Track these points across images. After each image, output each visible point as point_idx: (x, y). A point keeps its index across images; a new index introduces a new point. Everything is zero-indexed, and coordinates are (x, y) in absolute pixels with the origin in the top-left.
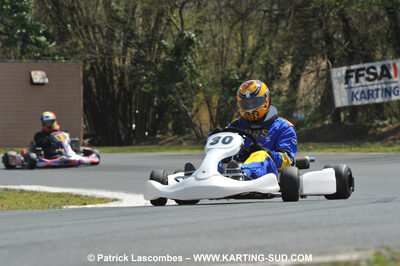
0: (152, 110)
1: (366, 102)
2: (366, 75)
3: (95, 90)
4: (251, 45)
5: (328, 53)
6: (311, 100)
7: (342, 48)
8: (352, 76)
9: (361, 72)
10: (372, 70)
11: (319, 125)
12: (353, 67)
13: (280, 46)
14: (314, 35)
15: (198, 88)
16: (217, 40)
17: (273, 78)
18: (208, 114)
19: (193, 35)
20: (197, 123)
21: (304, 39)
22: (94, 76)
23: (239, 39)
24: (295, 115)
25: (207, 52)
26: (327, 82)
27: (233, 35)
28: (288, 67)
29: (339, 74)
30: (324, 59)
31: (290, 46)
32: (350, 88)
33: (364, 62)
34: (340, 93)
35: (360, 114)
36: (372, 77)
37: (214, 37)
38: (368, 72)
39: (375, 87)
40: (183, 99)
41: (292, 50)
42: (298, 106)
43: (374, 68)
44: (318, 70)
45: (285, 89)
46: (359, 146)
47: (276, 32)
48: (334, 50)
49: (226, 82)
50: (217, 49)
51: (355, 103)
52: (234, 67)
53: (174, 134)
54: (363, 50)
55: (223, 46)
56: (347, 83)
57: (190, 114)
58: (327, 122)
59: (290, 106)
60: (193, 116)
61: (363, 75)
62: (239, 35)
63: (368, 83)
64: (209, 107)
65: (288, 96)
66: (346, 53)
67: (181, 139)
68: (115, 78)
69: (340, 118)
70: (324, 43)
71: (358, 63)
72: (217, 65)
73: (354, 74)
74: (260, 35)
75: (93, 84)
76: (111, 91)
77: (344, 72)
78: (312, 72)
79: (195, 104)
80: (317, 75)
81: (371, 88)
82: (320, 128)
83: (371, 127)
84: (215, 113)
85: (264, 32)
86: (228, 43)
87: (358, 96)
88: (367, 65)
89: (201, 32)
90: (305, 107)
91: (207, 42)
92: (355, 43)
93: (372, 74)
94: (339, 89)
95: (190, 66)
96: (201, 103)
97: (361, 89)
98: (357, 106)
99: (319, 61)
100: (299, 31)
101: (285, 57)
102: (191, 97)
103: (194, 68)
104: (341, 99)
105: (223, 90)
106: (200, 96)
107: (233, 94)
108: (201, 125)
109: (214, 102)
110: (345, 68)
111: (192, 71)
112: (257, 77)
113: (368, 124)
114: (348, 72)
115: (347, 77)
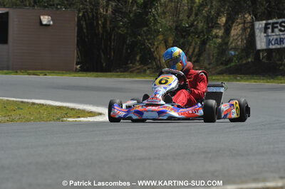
0: (125, 46)
1: (279, 47)
2: (279, 28)
3: (85, 31)
4: (197, 2)
5: (253, 11)
6: (239, 43)
7: (263, 8)
8: (269, 28)
9: (276, 25)
10: (283, 24)
11: (244, 62)
13: (218, 4)
15: (159, 32)
17: (212, 27)
20: (158, 56)
22: (85, 21)
25: (166, 6)
26: (251, 31)
28: (223, 20)
29: (260, 26)
30: (250, 15)
31: (225, 4)
32: (268, 36)
33: (278, 18)
34: (261, 39)
35: (274, 54)
36: (283, 29)
38: (281, 26)
40: (148, 40)
41: (226, 7)
42: (230, 48)
44: (245, 22)
45: (221, 35)
46: (273, 78)
48: (257, 9)
49: (179, 28)
50: (173, 4)
51: (271, 47)
52: (186, 18)
53: (140, 65)
54: (278, 9)
55: (178, 2)
56: (265, 32)
57: (152, 50)
58: (250, 60)
59: (224, 47)
60: (154, 52)
61: (277, 27)
63: (281, 33)
64: (166, 45)
65: (222, 39)
66: (266, 11)
67: (145, 67)
68: (100, 22)
69: (260, 57)
70: (250, 4)
72: (173, 16)
73: (270, 26)
75: (84, 26)
76: (97, 31)
77: (264, 25)
78: (241, 24)
79: (156, 43)
80: (244, 26)
81: (282, 36)
82: (245, 64)
83: (281, 65)
87: (273, 42)
88: (280, 20)
92: (273, 4)
93: (283, 26)
94: (260, 36)
95: (154, 16)
96: (161, 43)
97: (275, 37)
99: (246, 16)
101: (221, 12)
102: (154, 38)
103: (157, 18)
104: (261, 44)
105: (177, 34)
106: (160, 37)
107: (183, 37)
108: (160, 58)
109: (169, 42)
110: (264, 22)
111: (155, 20)
112: (200, 25)
113: (280, 62)
114: (266, 24)
115: (266, 28)
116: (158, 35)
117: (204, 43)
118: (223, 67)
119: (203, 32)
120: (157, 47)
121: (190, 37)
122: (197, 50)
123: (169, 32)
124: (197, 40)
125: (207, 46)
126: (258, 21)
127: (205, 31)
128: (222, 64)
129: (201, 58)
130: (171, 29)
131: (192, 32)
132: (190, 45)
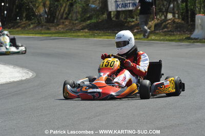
0: (15, 7)
1: (124, 9)
20: (38, 13)
32: (116, 2)
39: (128, 2)
40: (31, 2)
51: (119, 9)
53: (26, 20)
57: (34, 9)
67: (30, 23)
81: (126, 2)
82: (101, 22)
83: (126, 22)
87: (120, 6)
94: (111, 2)
97: (122, 2)
113: (125, 20)
120: (38, 7)
121: (62, 1)
125: (74, 7)
132: (62, 6)
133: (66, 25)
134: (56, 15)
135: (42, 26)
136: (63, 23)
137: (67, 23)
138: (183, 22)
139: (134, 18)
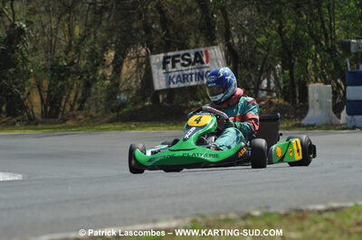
1: (182, 85)
2: (182, 61)
4: (77, 34)
5: (147, 42)
6: (133, 84)
7: (159, 37)
8: (169, 62)
9: (177, 59)
10: (186, 57)
11: (140, 106)
12: (169, 54)
13: (104, 35)
14: (135, 26)
15: (29, 73)
16: (46, 30)
17: (98, 65)
18: (39, 97)
19: (24, 26)
20: (29, 105)
21: (125, 29)
23: (67, 29)
24: (118, 97)
25: (38, 41)
26: (146, 67)
27: (60, 26)
28: (111, 55)
29: (158, 61)
30: (143, 47)
31: (113, 35)
32: (168, 72)
33: (180, 50)
34: (159, 77)
35: (177, 96)
36: (186, 63)
37: (43, 27)
38: (184, 59)
39: (190, 71)
40: (16, 84)
41: (114, 39)
42: (121, 89)
43: (189, 55)
44: (138, 57)
45: (109, 74)
46: (176, 124)
47: (100, 23)
48: (152, 39)
49: (55, 68)
50: (46, 38)
51: (172, 86)
52: (62, 54)
53: (8, 116)
54: (178, 38)
55: (52, 36)
56: (164, 68)
57: (22, 97)
58: (147, 104)
59: (114, 89)
60: (25, 99)
61: (179, 61)
62: (66, 25)
63: (184, 68)
64: (40, 90)
65: (111, 80)
66: (163, 41)
67: (14, 120)
69: (159, 100)
70: (144, 33)
71: (174, 51)
72: (47, 52)
73: (170, 60)
74: (86, 25)
77: (162, 59)
78: (133, 58)
79: (26, 89)
80: (138, 61)
81: (186, 72)
82: (141, 109)
83: (186, 108)
84: (45, 96)
85: (89, 23)
86: (57, 32)
87: (175, 80)
88: (182, 52)
89: (32, 23)
90: (128, 90)
91: (37, 31)
92: (171, 32)
93: (187, 60)
94: (158, 73)
95: (22, 54)
96: (33, 88)
97: (177, 73)
98: (173, 89)
99: (139, 49)
100: (120, 22)
101: (108, 45)
102: (23, 82)
103: (26, 55)
104: (159, 83)
105: (53, 76)
106: (32, 81)
107: (62, 78)
108: (32, 107)
109: (44, 85)
110: (162, 55)
111: (24, 58)
112: (83, 63)
113: (184, 105)
114: (165, 58)
115: (165, 63)
116: (28, 78)
117: (88, 85)
118: (113, 115)
119: (86, 72)
120: (29, 94)
121: (70, 80)
122: (80, 95)
123: (43, 73)
124: (79, 82)
125: (93, 90)
126: (155, 54)
127: (89, 69)
128: (112, 111)
129: (86, 105)
130: (45, 70)
131: (74, 72)
132: (71, 89)
133: (80, 119)
134: (60, 104)
135: (37, 124)
136: (74, 116)
137: (81, 117)
138: (286, 103)
139: (199, 101)
